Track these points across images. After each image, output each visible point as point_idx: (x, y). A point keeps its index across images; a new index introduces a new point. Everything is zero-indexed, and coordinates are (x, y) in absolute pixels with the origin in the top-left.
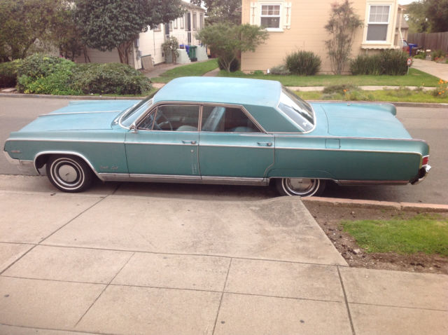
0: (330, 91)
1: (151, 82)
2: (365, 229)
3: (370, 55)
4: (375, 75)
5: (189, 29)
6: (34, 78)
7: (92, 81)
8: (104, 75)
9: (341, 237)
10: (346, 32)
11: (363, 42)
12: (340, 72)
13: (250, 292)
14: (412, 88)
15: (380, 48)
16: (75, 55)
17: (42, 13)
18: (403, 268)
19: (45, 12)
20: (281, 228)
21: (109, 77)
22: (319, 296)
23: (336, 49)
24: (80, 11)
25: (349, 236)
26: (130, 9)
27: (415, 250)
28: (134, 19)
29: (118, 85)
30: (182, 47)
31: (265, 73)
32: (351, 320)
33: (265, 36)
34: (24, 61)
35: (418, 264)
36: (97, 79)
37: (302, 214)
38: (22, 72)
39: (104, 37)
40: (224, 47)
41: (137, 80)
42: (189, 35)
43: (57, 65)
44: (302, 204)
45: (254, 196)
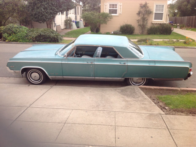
0: (141, 41)
1: (62, 37)
2: (169, 99)
3: (156, 26)
4: (158, 34)
5: (76, 14)
6: (10, 35)
7: (36, 36)
8: (42, 33)
9: (158, 102)
10: (146, 16)
11: (153, 21)
12: (143, 33)
13: (127, 126)
14: (175, 40)
15: (160, 23)
16: (27, 25)
17: (13, 6)
18: (187, 115)
19: (14, 6)
20: (132, 99)
21: (44, 35)
22: (156, 127)
23: (141, 24)
24: (30, 6)
25: (162, 102)
26: (52, 5)
27: (191, 107)
28: (54, 9)
29: (48, 38)
30: (73, 22)
31: (111, 33)
32: (171, 136)
33: (111, 17)
34: (5, 27)
35: (193, 113)
36: (39, 35)
37: (140, 93)
38: (5, 32)
39: (41, 17)
40: (94, 22)
41: (57, 36)
42: (76, 17)
43: (21, 29)
44: (139, 89)
45: (117, 86)
